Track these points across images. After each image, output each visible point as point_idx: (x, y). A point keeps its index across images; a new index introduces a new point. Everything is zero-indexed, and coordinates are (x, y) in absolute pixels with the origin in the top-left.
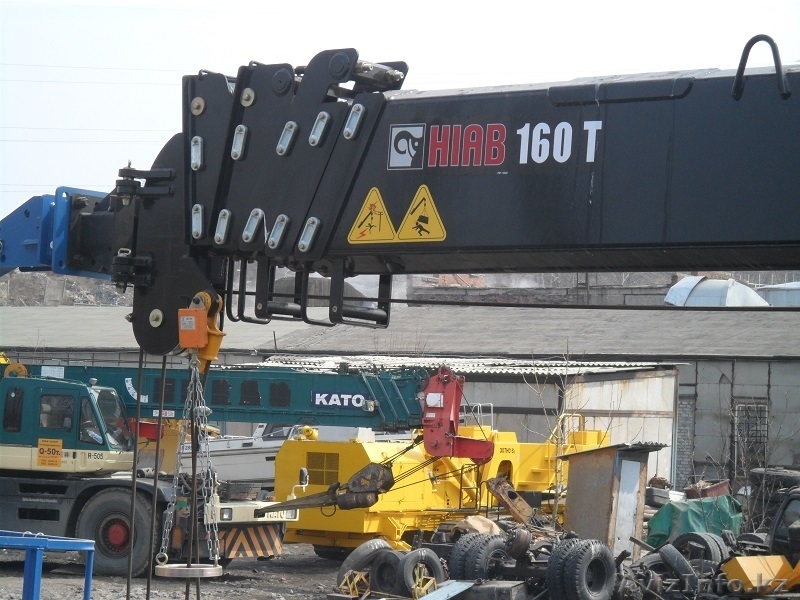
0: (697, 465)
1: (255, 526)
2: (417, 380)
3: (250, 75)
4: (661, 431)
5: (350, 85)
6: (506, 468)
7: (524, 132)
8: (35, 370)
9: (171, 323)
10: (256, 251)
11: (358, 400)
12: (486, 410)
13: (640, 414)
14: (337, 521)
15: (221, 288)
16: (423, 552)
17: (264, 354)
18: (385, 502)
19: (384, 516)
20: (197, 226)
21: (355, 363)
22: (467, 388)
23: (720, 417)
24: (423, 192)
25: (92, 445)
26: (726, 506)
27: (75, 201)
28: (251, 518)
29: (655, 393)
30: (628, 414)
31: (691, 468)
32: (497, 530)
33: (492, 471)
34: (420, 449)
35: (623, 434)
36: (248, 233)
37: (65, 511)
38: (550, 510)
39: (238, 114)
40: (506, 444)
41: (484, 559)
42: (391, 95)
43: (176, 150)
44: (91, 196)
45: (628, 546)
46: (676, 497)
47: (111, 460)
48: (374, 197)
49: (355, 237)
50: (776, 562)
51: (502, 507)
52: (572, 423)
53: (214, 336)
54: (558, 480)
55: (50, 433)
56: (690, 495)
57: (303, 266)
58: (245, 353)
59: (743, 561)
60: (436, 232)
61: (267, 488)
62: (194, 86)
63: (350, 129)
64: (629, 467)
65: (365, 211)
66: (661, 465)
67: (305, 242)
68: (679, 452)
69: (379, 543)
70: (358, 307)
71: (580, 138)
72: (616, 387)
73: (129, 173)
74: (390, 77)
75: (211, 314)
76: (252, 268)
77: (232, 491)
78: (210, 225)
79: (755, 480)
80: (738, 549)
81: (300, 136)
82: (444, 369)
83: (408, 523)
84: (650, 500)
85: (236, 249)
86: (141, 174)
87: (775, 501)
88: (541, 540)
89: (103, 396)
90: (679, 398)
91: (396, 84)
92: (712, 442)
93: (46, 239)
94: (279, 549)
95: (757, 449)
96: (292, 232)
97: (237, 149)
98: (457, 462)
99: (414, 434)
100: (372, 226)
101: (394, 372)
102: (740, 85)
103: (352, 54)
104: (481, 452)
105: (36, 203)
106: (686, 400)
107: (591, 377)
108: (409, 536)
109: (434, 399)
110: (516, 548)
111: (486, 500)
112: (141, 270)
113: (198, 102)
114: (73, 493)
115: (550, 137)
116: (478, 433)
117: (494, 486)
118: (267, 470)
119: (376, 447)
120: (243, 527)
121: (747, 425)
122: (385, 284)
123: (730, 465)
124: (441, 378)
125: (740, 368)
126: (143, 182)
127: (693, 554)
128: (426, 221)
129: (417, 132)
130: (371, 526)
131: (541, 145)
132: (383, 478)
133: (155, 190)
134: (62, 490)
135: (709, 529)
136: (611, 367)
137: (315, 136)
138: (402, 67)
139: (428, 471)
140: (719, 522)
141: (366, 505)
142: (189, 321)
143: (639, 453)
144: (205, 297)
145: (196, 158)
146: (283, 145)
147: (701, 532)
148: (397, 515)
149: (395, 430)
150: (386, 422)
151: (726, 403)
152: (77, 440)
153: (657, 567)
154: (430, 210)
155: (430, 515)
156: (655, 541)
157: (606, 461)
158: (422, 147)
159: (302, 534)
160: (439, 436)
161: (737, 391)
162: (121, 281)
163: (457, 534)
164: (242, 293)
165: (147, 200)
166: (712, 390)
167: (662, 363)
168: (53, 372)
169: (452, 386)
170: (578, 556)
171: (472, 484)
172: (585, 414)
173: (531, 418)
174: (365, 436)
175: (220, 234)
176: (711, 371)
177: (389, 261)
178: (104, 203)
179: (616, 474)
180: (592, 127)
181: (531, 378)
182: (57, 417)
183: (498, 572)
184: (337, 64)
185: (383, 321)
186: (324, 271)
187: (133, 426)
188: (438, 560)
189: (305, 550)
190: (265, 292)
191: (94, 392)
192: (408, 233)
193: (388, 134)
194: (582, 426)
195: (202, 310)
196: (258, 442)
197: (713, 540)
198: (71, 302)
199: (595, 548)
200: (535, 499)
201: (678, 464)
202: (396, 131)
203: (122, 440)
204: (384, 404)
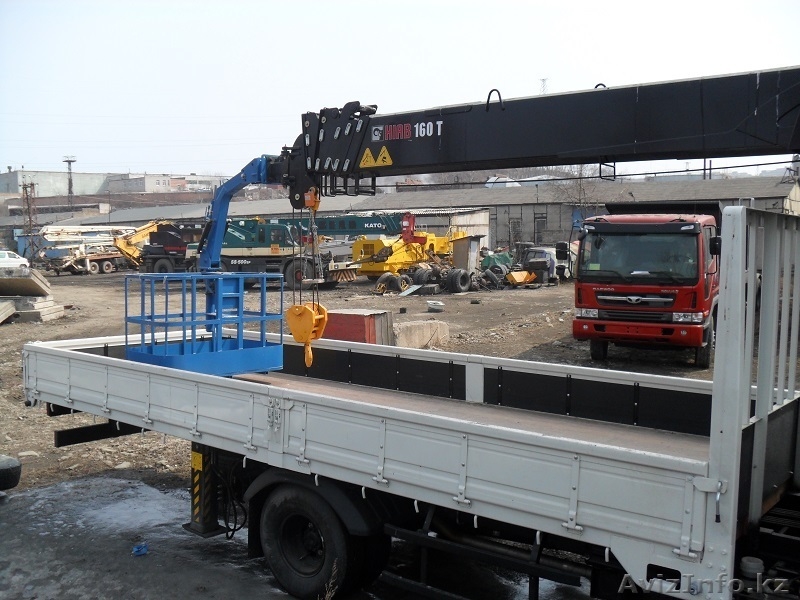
0: (497, 242)
1: (346, 270)
2: (399, 217)
3: (324, 112)
4: (485, 231)
5: (358, 114)
6: (432, 246)
7: (416, 126)
8: (268, 221)
9: (302, 198)
10: (329, 172)
11: (379, 225)
12: (424, 226)
13: (478, 225)
14: (375, 267)
15: (319, 185)
16: (404, 276)
17: (347, 212)
18: (390, 260)
19: (390, 265)
20: (309, 165)
21: (378, 213)
22: (417, 219)
23: (506, 225)
24: (384, 148)
25: (289, 245)
26: (507, 255)
27: (268, 159)
28: (345, 268)
29: (482, 218)
30: (473, 226)
31: (496, 243)
32: (430, 268)
33: (427, 247)
34: (401, 241)
35: (471, 233)
36: (326, 166)
37: (282, 269)
38: (447, 260)
39: (321, 126)
40: (431, 238)
41: (425, 277)
42: (371, 116)
43: (301, 139)
44: (273, 157)
45: (474, 270)
46: (491, 253)
47: (296, 250)
48: (368, 151)
49: (362, 165)
50: (525, 273)
51: (431, 260)
52: (454, 230)
53: (317, 202)
54: (449, 250)
55: (274, 243)
56: (495, 252)
57: (346, 176)
58: (341, 212)
59: (513, 273)
60: (389, 162)
61: (350, 257)
62: (305, 117)
63: (358, 129)
64: (474, 244)
65: (365, 157)
66: (485, 242)
67: (345, 168)
68: (491, 238)
69: (389, 273)
70: (365, 189)
71: (435, 127)
72: (468, 217)
73: (285, 148)
74: (371, 110)
75: (316, 194)
76: (329, 178)
77: (338, 259)
78: (313, 165)
79: (517, 246)
80: (512, 270)
81: (342, 132)
82: (409, 213)
83: (399, 266)
84: (482, 254)
85: (322, 171)
86: (289, 148)
87: (524, 253)
88: (445, 270)
89: (292, 229)
90: (490, 219)
91: (374, 112)
92: (503, 235)
93: (259, 172)
94: (355, 278)
95: (518, 236)
96: (341, 165)
97: (321, 138)
98: (415, 245)
99: (399, 236)
100: (367, 161)
101: (392, 215)
102: (488, 106)
103: (358, 103)
104: (423, 241)
105: (255, 160)
106: (493, 220)
107: (460, 213)
108: (399, 271)
109: (405, 223)
110: (436, 273)
111: (426, 257)
112: (292, 181)
113: (307, 122)
114: (284, 263)
115: (426, 128)
116: (423, 234)
117: (427, 252)
118: (350, 251)
119: (387, 241)
120: (342, 271)
121: (514, 228)
122: (374, 180)
123: (509, 242)
124: (407, 216)
125: (511, 208)
126: (290, 151)
127: (496, 272)
128: (385, 158)
129: (381, 128)
130: (386, 268)
131: (423, 130)
132: (389, 251)
133: (294, 154)
134: (280, 262)
135: (502, 263)
136: (467, 210)
137: (347, 132)
138: (376, 107)
139: (405, 248)
140: (505, 260)
141: (384, 261)
142: (308, 197)
143: (477, 238)
144: (313, 188)
145: (307, 142)
146: (336, 135)
147: (499, 265)
148: (395, 264)
149: (393, 235)
150: (390, 233)
151: (507, 220)
152: (284, 244)
153: (484, 277)
154: (387, 154)
155: (406, 264)
156: (484, 268)
157: (466, 242)
158: (382, 133)
159: (363, 272)
160: (408, 236)
161: (511, 216)
162: (285, 185)
163: (416, 269)
164: (326, 187)
165: (292, 157)
166: (502, 216)
167: (484, 208)
168: (274, 221)
169: (411, 219)
170: (457, 275)
171: (420, 252)
172: (458, 226)
173: (439, 229)
174: (383, 237)
175: (317, 167)
176: (502, 210)
177: (375, 173)
178: (277, 159)
179: (469, 246)
180: (439, 123)
181: (439, 215)
182: (277, 237)
183: (430, 281)
184: (353, 107)
185: (373, 194)
186: (353, 178)
187: (302, 238)
188: (410, 279)
189: (364, 278)
190: (333, 186)
191: (289, 228)
192: (379, 163)
193: (371, 130)
194: (458, 230)
195: (312, 193)
196: (346, 241)
197: (503, 267)
198: (281, 198)
199: (463, 271)
200: (442, 256)
201: (491, 243)
202: (374, 128)
203: (299, 243)
204: (388, 226)
